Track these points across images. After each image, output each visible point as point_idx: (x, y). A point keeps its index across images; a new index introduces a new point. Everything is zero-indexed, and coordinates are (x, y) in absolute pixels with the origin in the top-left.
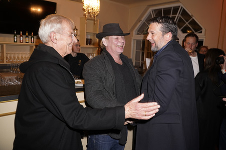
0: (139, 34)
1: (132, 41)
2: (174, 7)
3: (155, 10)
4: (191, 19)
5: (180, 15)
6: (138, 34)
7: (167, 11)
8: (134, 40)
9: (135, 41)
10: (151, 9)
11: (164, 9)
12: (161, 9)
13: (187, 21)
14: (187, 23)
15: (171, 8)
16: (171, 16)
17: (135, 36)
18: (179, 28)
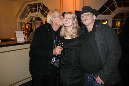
1: (18, 23)
3: (29, 5)
4: (48, 10)
5: (42, 8)
6: (21, 19)
7: (35, 5)
9: (20, 24)
10: (26, 4)
11: (33, 4)
12: (32, 4)
13: (46, 11)
14: (46, 12)
15: (37, 3)
16: (38, 8)
17: (19, 21)
18: (43, 14)
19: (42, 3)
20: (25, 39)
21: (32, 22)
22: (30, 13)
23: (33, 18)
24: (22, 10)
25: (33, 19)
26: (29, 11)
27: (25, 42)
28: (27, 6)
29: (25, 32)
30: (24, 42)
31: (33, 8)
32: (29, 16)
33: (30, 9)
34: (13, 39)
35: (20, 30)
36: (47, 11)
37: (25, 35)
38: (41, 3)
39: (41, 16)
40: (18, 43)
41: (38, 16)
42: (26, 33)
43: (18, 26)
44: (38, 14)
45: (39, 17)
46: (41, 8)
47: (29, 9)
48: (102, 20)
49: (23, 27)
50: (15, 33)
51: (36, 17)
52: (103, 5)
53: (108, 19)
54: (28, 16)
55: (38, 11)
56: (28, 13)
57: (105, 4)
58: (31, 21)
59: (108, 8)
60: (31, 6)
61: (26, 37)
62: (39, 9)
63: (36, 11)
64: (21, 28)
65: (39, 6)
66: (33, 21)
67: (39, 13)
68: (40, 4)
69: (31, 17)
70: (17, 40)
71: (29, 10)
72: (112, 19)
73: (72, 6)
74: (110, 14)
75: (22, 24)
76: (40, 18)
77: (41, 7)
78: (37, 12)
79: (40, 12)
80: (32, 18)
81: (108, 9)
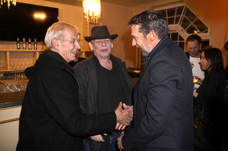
2: (178, 8)
5: (184, 16)
7: (171, 12)
11: (168, 9)
12: (165, 10)
13: (192, 21)
14: (192, 23)
15: (175, 8)
16: (175, 16)
19: (186, 7)
31: (167, 18)
36: (195, 20)
38: (183, 7)
41: (175, 30)
44: (176, 27)
45: (177, 33)
51: (171, 32)
55: (177, 22)
62: (178, 19)
65: (179, 13)
67: (178, 25)
68: (180, 8)
76: (180, 33)
77: (183, 14)
78: (173, 24)
79: (180, 24)
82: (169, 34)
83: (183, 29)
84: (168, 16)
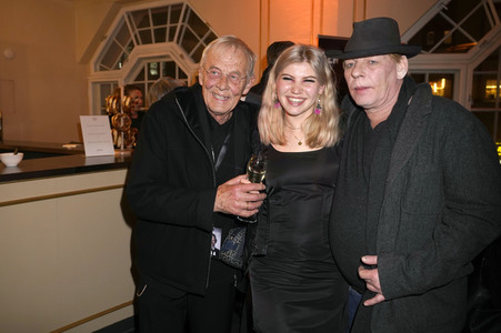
0: (105, 70)
1: (90, 86)
2: (173, 6)
3: (135, 13)
5: (186, 25)
6: (102, 69)
7: (160, 15)
8: (95, 83)
9: (98, 86)
10: (124, 11)
11: (153, 10)
12: (146, 10)
13: (201, 37)
14: (201, 41)
15: (167, 7)
16: (168, 25)
17: (96, 75)
18: (188, 51)
20: (116, 147)
21: (146, 81)
22: (138, 44)
23: (149, 64)
24: (109, 34)
25: (149, 69)
26: (136, 36)
27: (116, 159)
28: (129, 17)
29: (119, 119)
30: (112, 161)
31: (152, 28)
32: (133, 57)
33: (137, 31)
34: (69, 146)
35: (100, 112)
36: (206, 36)
37: (115, 133)
38: (181, 5)
39: (182, 56)
40: (88, 163)
41: (168, 56)
42: (122, 124)
43: (93, 95)
44: (171, 49)
45: (173, 63)
46: (182, 27)
47: (133, 30)
48: (430, 75)
49: (111, 101)
50: (79, 126)
51: (162, 60)
52: (438, 15)
53: (459, 70)
54: (130, 57)
55: (171, 39)
56: (132, 45)
57: (444, 10)
58: (141, 77)
59: (457, 26)
60: (141, 17)
61: (121, 142)
62: (173, 31)
63: (160, 38)
64: (104, 105)
65: (175, 19)
66: (151, 77)
67: (174, 44)
68: (177, 9)
69: (140, 60)
70: (84, 152)
71: (133, 33)
72: (475, 70)
73: (309, 18)
74: (466, 51)
75: (105, 88)
76: (179, 64)
77: (183, 21)
78: (164, 41)
79: (178, 42)
80: (144, 63)
81: (457, 30)
82: (159, 64)
83: (185, 55)
84: (154, 25)
